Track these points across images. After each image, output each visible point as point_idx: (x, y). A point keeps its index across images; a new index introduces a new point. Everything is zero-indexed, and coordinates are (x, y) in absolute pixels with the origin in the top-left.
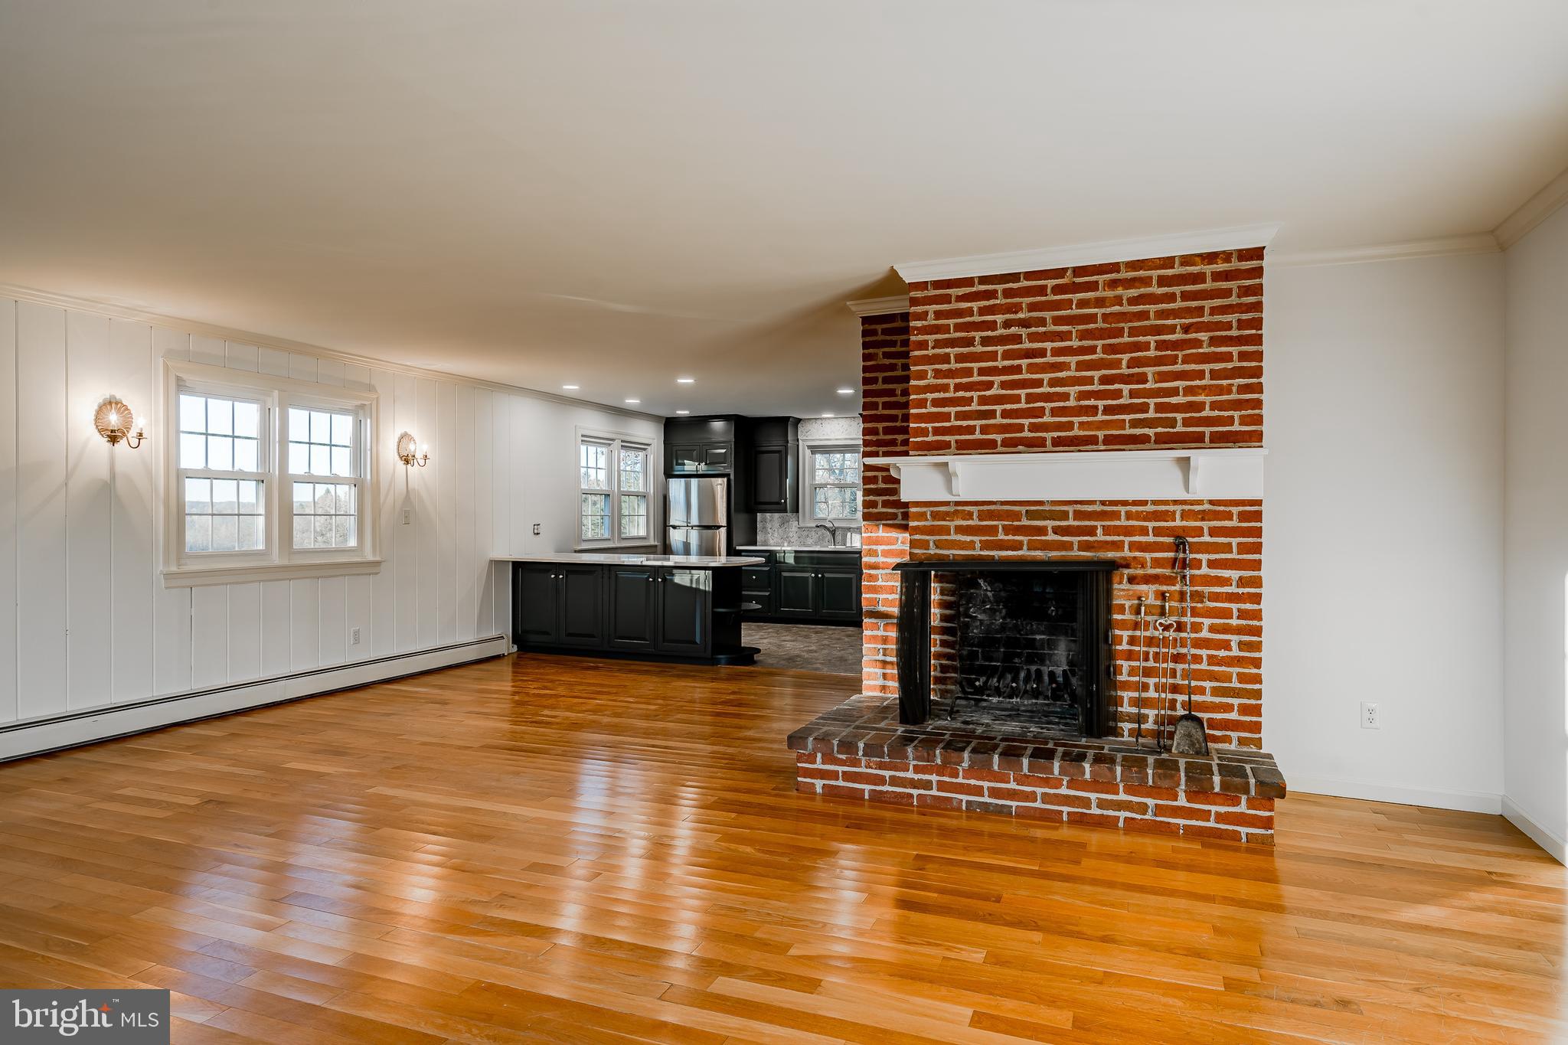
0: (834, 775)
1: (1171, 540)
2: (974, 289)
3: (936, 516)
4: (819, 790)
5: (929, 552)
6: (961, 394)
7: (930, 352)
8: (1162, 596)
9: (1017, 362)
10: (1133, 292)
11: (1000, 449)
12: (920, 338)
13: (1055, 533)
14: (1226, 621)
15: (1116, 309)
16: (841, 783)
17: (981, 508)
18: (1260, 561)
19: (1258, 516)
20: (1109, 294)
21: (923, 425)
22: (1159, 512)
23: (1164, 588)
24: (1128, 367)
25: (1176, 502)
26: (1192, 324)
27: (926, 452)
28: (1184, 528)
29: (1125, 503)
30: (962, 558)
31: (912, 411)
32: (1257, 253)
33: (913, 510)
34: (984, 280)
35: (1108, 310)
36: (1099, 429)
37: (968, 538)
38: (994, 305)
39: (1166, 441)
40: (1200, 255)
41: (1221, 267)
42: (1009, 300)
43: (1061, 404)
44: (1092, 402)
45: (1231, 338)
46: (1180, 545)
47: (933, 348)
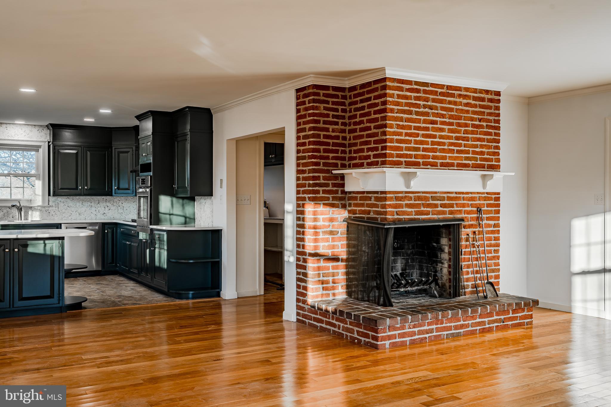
0: (394, 337)
1: (475, 209)
2: (412, 87)
3: (397, 199)
4: (387, 346)
5: (394, 217)
6: (407, 138)
7: (395, 115)
8: (474, 233)
9: (428, 125)
10: (465, 101)
11: (422, 166)
12: (391, 107)
13: (441, 207)
14: (490, 242)
15: (460, 107)
16: (397, 340)
17: (415, 195)
18: (499, 217)
19: (498, 199)
20: (458, 100)
21: (392, 152)
22: (471, 197)
23: (474, 230)
24: (464, 134)
25: (478, 193)
26: (482, 119)
27: (393, 166)
28: (480, 204)
29: (463, 193)
30: (408, 219)
31: (388, 144)
32: (498, 94)
33: (388, 195)
34: (417, 83)
35: (458, 107)
36: (455, 160)
37: (410, 210)
38: (420, 96)
39: (477, 167)
40: (484, 90)
41: (490, 96)
42: (425, 95)
43: (443, 147)
44: (452, 148)
45: (492, 126)
46: (479, 211)
47: (396, 113)
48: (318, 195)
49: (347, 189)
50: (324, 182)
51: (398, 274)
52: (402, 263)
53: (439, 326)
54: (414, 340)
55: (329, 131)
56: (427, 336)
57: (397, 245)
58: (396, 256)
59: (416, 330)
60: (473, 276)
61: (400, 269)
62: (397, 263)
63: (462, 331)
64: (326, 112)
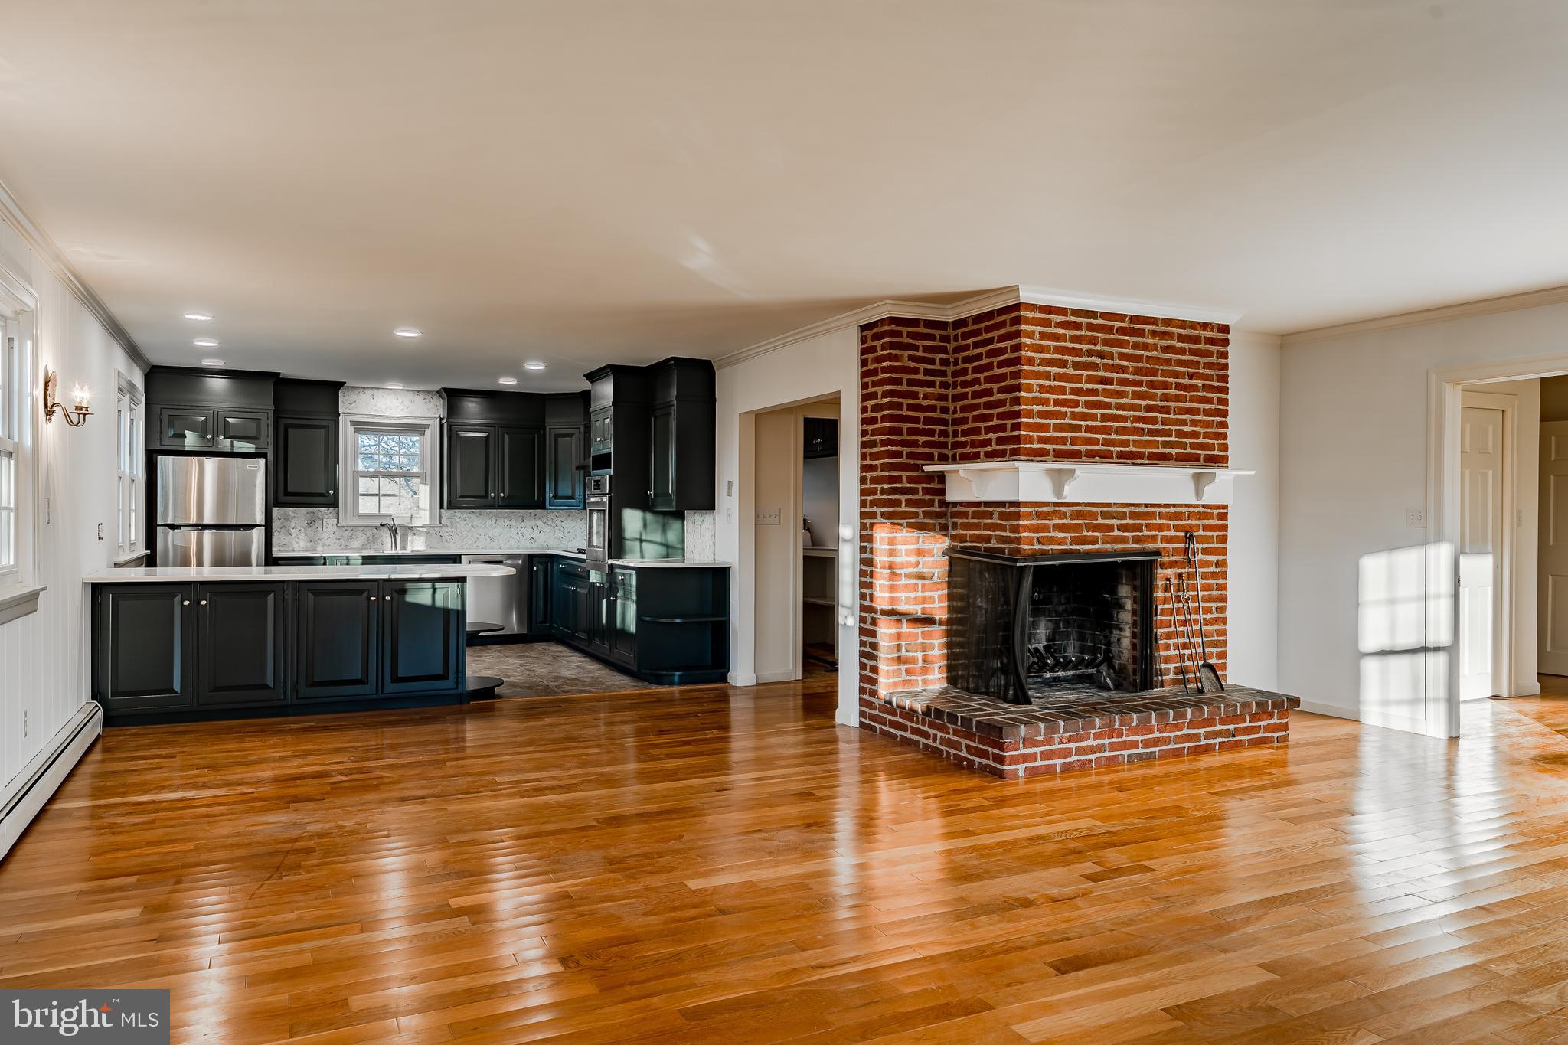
0: (1033, 757)
1: (1182, 534)
2: (1067, 319)
3: (1039, 515)
4: (1021, 773)
5: (1034, 547)
6: (1058, 408)
7: (1037, 368)
8: (1180, 576)
9: (1095, 386)
10: (1164, 343)
11: (1084, 459)
12: (1029, 354)
13: (1119, 530)
14: (1209, 593)
15: (1155, 353)
16: (1039, 763)
17: (1071, 508)
18: (1226, 549)
19: (1224, 516)
20: (1151, 341)
21: (1031, 433)
22: (1175, 512)
23: (1180, 571)
24: (1161, 401)
25: (1187, 506)
26: (1195, 373)
27: (1032, 458)
28: (1190, 525)
29: (1159, 506)
30: (1058, 551)
31: (1023, 420)
32: (1225, 329)
33: (1023, 510)
34: (1076, 312)
35: (1150, 354)
36: (1144, 447)
37: (1062, 535)
38: (1082, 335)
39: (1184, 460)
40: (1199, 323)
41: (1209, 334)
42: (1090, 333)
43: (1122, 425)
44: (1140, 425)
45: (1214, 387)
46: (1189, 537)
47: (1039, 365)
48: (899, 509)
49: (950, 497)
50: (908, 485)
51: (1041, 647)
52: (1047, 629)
53: (1115, 740)
54: (1070, 763)
55: (918, 398)
56: (1093, 757)
57: (1039, 596)
58: (1035, 616)
59: (1073, 746)
60: (1177, 652)
61: (1044, 638)
62: (1038, 629)
63: (1156, 749)
64: (912, 364)
